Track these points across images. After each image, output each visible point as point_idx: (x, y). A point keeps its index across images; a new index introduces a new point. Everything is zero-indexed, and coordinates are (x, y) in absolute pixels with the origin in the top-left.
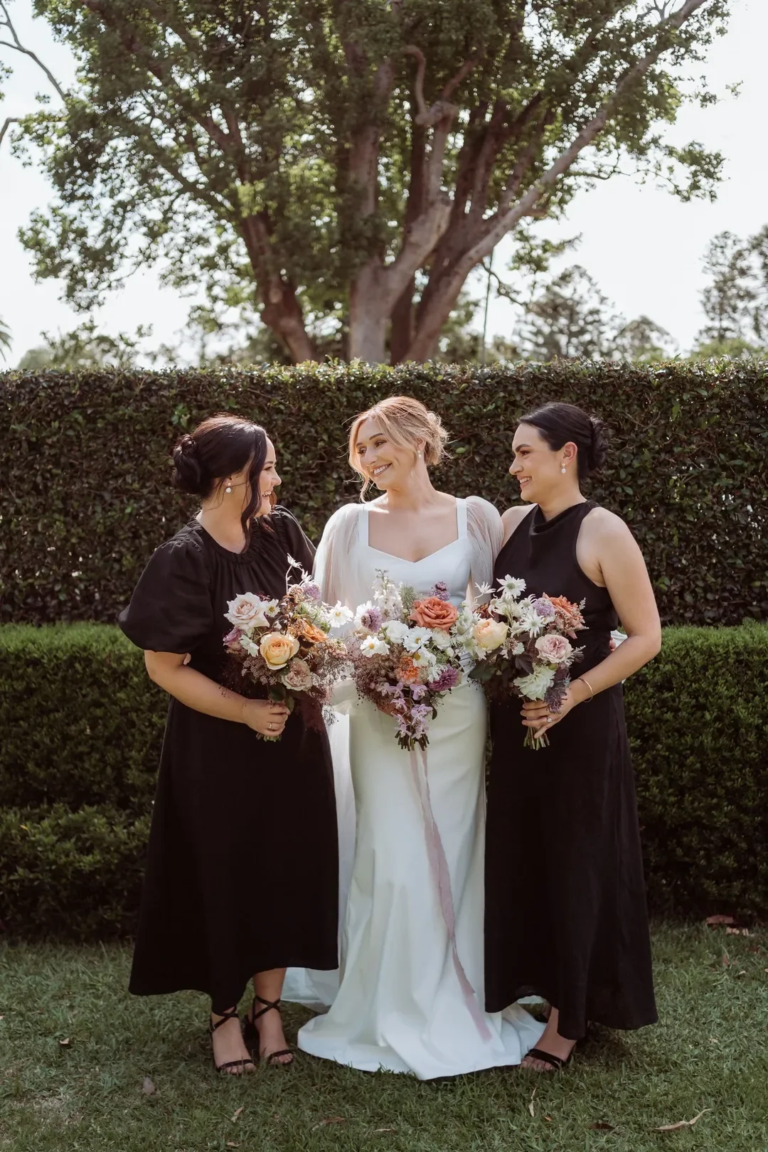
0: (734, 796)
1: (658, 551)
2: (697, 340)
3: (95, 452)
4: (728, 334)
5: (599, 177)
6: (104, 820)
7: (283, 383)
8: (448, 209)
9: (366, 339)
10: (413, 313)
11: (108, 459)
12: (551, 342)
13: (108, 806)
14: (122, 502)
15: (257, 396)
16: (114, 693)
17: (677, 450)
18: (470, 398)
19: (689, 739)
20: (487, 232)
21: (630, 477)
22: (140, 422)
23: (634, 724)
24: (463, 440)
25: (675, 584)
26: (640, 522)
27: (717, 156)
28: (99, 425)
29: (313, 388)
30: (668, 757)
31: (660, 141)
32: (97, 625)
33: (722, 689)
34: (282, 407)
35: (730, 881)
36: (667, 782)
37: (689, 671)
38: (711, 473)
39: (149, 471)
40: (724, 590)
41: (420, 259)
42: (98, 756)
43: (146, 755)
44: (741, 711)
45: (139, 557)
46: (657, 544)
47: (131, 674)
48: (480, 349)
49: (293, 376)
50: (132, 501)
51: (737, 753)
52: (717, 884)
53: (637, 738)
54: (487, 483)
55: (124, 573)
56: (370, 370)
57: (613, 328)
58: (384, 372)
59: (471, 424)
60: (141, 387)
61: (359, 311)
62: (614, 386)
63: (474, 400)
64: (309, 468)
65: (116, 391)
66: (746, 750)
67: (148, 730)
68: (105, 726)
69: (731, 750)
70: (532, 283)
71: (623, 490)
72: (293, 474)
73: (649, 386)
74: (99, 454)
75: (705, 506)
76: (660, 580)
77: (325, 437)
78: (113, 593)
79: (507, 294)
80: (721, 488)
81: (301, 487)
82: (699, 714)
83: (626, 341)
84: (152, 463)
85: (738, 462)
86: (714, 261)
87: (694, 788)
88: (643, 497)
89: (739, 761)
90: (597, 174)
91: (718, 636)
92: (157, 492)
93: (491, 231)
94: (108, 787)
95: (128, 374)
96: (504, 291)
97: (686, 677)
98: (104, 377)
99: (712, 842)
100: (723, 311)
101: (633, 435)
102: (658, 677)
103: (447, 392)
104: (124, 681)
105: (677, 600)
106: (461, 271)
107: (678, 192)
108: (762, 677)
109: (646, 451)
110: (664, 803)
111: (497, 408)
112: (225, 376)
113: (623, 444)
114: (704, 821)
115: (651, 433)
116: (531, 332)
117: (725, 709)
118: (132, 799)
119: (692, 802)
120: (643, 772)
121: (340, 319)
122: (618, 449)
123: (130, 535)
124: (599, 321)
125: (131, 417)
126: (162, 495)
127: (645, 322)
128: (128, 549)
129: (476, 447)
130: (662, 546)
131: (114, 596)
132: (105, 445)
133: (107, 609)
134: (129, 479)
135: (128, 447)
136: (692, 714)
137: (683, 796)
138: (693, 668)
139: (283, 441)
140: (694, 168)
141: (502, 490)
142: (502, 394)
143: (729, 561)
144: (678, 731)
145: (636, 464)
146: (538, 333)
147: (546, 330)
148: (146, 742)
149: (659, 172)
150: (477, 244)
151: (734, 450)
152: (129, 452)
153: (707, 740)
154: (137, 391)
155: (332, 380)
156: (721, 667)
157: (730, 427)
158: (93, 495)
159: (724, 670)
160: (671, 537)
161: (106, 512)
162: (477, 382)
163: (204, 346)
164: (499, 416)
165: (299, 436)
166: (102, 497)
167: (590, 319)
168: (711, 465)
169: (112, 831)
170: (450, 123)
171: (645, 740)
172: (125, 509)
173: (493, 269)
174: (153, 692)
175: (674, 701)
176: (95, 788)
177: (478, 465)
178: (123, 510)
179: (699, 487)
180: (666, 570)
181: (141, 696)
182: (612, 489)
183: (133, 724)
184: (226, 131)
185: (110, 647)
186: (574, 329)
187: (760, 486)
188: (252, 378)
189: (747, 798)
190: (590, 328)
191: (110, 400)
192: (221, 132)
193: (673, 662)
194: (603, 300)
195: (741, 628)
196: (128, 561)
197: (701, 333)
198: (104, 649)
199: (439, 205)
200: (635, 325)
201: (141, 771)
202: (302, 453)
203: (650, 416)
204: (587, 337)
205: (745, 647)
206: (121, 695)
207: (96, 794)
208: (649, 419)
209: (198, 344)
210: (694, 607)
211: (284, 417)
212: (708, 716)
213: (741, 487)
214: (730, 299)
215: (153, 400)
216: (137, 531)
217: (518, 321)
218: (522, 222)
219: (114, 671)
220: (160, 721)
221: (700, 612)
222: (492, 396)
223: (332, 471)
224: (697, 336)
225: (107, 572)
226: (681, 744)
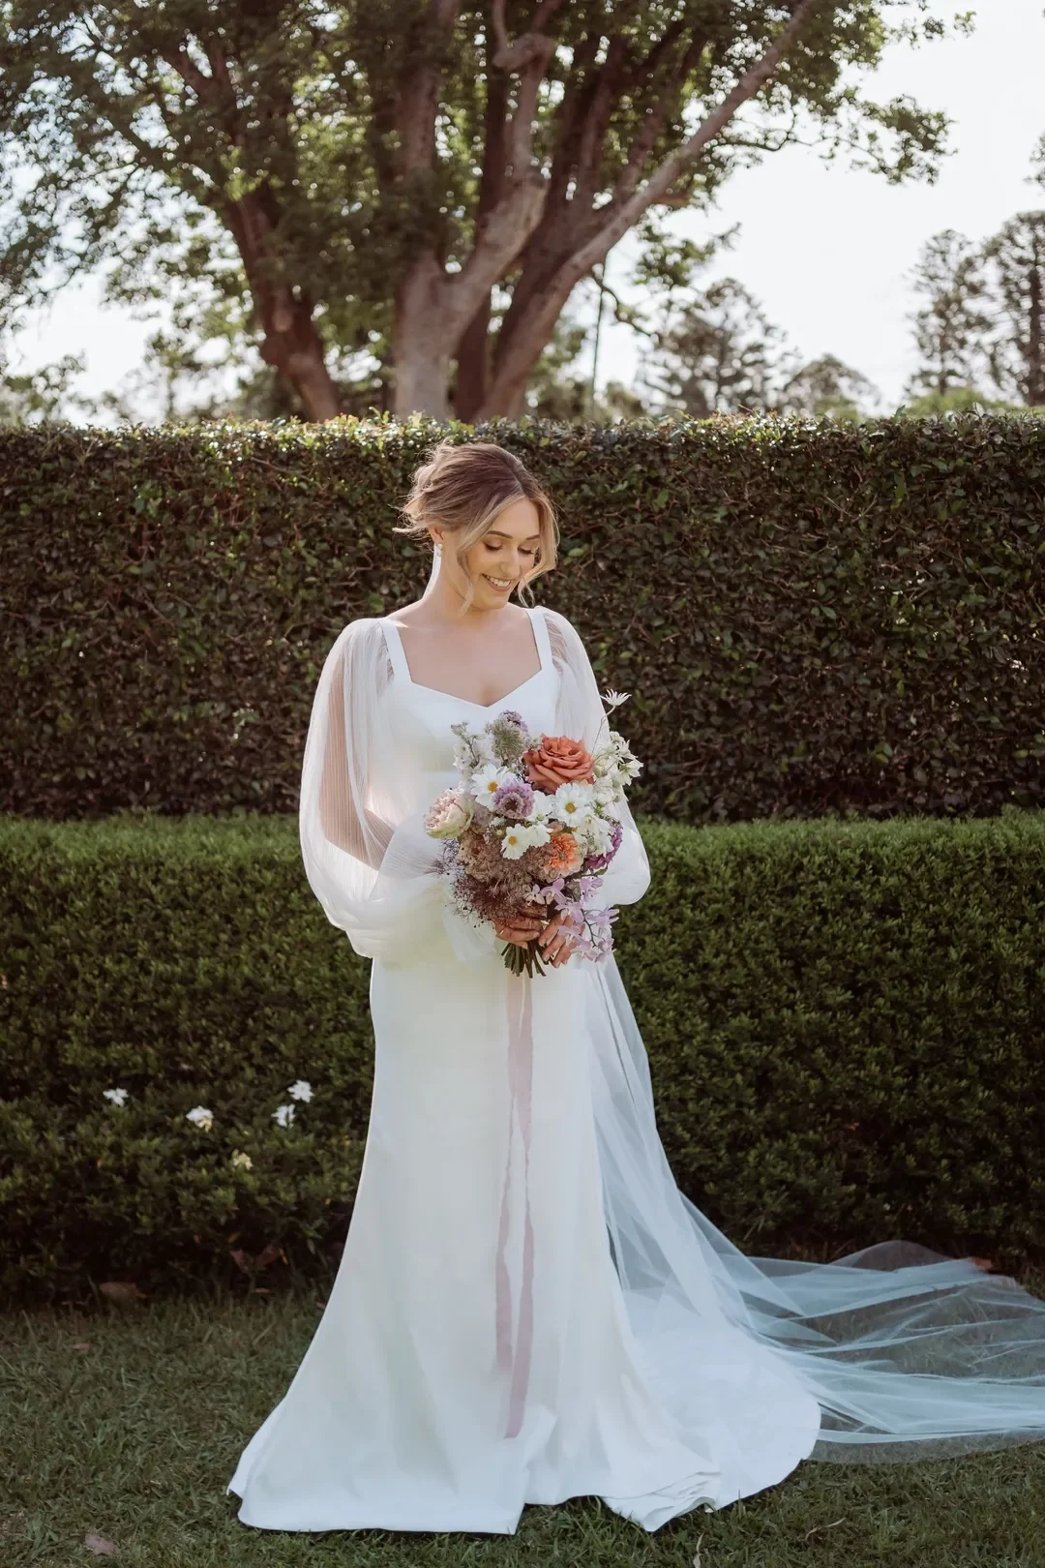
0: (991, 1075)
1: (874, 704)
2: (908, 390)
3: (16, 554)
4: (952, 381)
5: (764, 147)
6: (30, 1122)
7: (305, 449)
8: (542, 193)
9: (419, 386)
10: (489, 347)
11: (37, 566)
12: (692, 393)
13: (34, 1101)
14: (57, 630)
15: (266, 469)
16: (46, 924)
17: (902, 551)
18: (590, 474)
19: (925, 989)
20: (600, 228)
21: (832, 593)
22: (86, 509)
23: (842, 968)
24: (578, 536)
25: (900, 753)
26: (847, 660)
27: (939, 117)
28: (22, 513)
29: (349, 457)
30: (894, 1017)
31: (857, 96)
32: (18, 820)
33: (975, 914)
34: (304, 485)
35: (986, 1205)
36: (891, 1055)
37: (924, 886)
38: (953, 586)
39: (99, 583)
40: (974, 762)
41: (499, 268)
42: (19, 1023)
43: (94, 1019)
44: (1003, 946)
45: (83, 715)
46: (873, 693)
47: (71, 895)
48: (587, 401)
49: (321, 439)
50: (73, 629)
51: (998, 1008)
52: (968, 1209)
53: (847, 988)
54: (615, 602)
55: (59, 740)
56: (438, 430)
57: (784, 372)
58: (459, 432)
59: (590, 512)
60: (88, 455)
61: (409, 343)
62: (807, 455)
63: (596, 476)
64: (345, 578)
65: (49, 460)
66: (1009, 1006)
67: (97, 982)
68: (31, 977)
69: (988, 1006)
70: (666, 303)
71: (821, 612)
72: (320, 589)
73: (861, 455)
74: (22, 557)
75: (944, 636)
76: (877, 748)
77: (370, 532)
78: (42, 770)
79: (629, 321)
80: (969, 609)
81: (333, 608)
82: (939, 952)
83: (802, 391)
84: (103, 571)
85: (993, 570)
86: (931, 272)
87: (932, 1064)
88: (852, 624)
89: (1000, 1023)
90: (762, 142)
91: (969, 831)
92: (112, 615)
93: (605, 226)
94: (35, 1070)
95: (68, 436)
96: (626, 316)
97: (919, 896)
98: (31, 439)
99: (959, 1146)
100: (945, 347)
101: (836, 529)
102: (878, 896)
103: (555, 463)
104: (61, 906)
105: (902, 778)
106: (561, 286)
107: (883, 169)
108: (1034, 895)
109: (856, 555)
110: (887, 1087)
111: (630, 488)
112: (216, 439)
113: (821, 543)
114: (948, 1114)
115: (863, 526)
116: (662, 378)
117: (979, 943)
118: (72, 1088)
119: (931, 1086)
120: (855, 1040)
121: (378, 356)
122: (813, 550)
123: (71, 681)
124: (762, 362)
125: (71, 502)
126: (118, 620)
127: (831, 363)
128: (67, 702)
129: (599, 547)
130: (881, 696)
131: (44, 776)
132: (31, 544)
133: (34, 796)
134: (68, 594)
135: (67, 545)
136: (930, 951)
137: (916, 1075)
138: (931, 881)
139: (304, 537)
140: (905, 135)
141: (638, 612)
142: (638, 467)
143: (982, 719)
144: (908, 976)
145: (841, 572)
146: (673, 378)
147: (685, 374)
148: (95, 1001)
149: (856, 142)
150: (584, 245)
151: (987, 552)
152: (68, 555)
153: (953, 990)
154: (81, 460)
155: (380, 445)
156: (972, 880)
157: (982, 517)
158: (12, 621)
159: (977, 884)
160: (894, 681)
161: (33, 646)
162: (600, 448)
163: (171, 396)
164: (634, 500)
165: (330, 530)
166: (26, 624)
167: (750, 358)
168: (954, 574)
169: (42, 1139)
170: (543, 67)
171: (858, 992)
172: (61, 641)
173: (608, 282)
174: (105, 922)
175: (902, 932)
176: (16, 1072)
177: (602, 575)
178: (58, 644)
179: (936, 607)
180: (886, 734)
181: (87, 929)
182: (805, 610)
183: (74, 973)
184: (207, 72)
185: (39, 854)
186: (727, 372)
187: (1027, 606)
188: (257, 441)
189: (1014, 1078)
190: (749, 371)
191: (39, 474)
192: (200, 73)
193: (899, 872)
194: (768, 330)
195: (1001, 821)
196: (67, 721)
197: (914, 378)
198: (30, 857)
199: (529, 188)
200: (816, 367)
201: (86, 1045)
202: (333, 555)
203: (861, 500)
204: (745, 385)
205: (1008, 849)
206: (57, 928)
207: (15, 1082)
208: (859, 505)
209: (164, 391)
210: (929, 789)
211: (306, 500)
212: (953, 954)
213: (999, 607)
214: (955, 329)
215: (107, 474)
216: (81, 674)
217: (644, 361)
218: (650, 212)
219: (46, 892)
220: (117, 968)
221: (939, 797)
222: (622, 469)
223: (381, 583)
224: (908, 384)
225: (34, 738)
226: (913, 997)
